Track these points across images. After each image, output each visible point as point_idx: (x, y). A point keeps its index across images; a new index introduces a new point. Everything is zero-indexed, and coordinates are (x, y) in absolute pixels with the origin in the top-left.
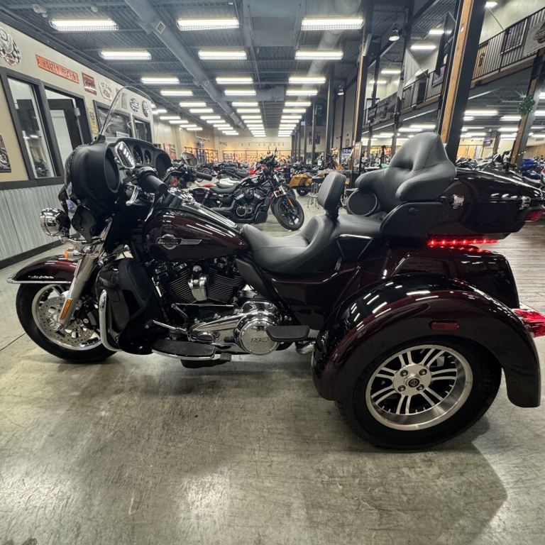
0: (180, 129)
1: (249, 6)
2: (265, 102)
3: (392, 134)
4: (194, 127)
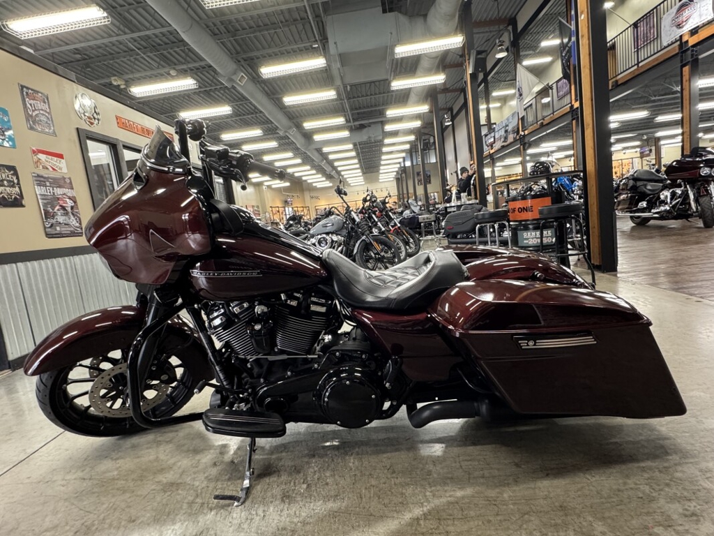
1: (335, 43)
2: (360, 143)
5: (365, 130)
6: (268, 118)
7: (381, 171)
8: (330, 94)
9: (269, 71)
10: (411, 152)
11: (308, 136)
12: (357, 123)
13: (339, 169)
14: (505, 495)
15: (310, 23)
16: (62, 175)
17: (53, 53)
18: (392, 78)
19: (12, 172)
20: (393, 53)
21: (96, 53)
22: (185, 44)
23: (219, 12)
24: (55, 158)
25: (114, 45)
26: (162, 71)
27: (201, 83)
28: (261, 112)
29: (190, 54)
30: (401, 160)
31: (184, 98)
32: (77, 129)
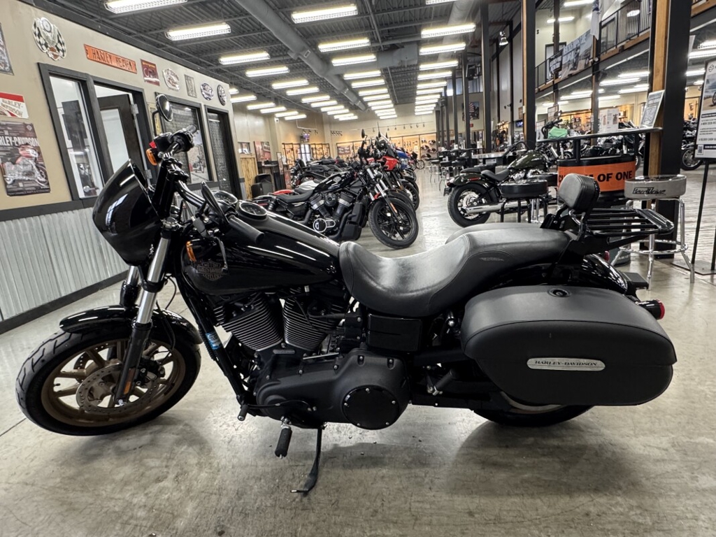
0: (276, 119)
2: (391, 69)
4: (294, 115)
5: (397, 52)
6: (273, 37)
7: (417, 103)
8: (350, 10)
11: (326, 58)
12: (387, 43)
13: (365, 99)
16: (23, 121)
24: (14, 102)
28: (264, 29)
30: (442, 90)
32: (38, 64)
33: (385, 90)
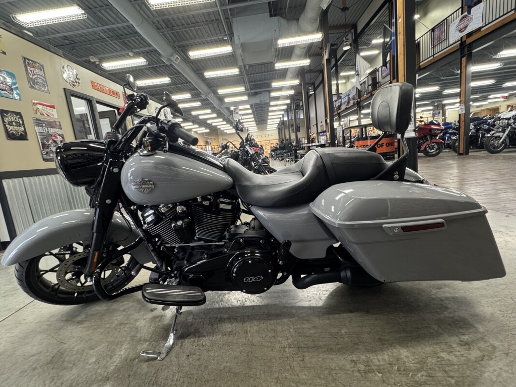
0: (193, 132)
1: (238, 36)
2: (255, 105)
3: (357, 117)
4: (203, 130)
5: (258, 96)
6: (194, 87)
7: (268, 123)
8: (235, 71)
9: (194, 54)
10: (287, 111)
11: (221, 99)
12: (253, 91)
13: (242, 121)
14: (343, 331)
15: (222, 23)
16: (53, 119)
17: (49, 39)
18: (276, 61)
19: (18, 116)
20: (276, 44)
21: (79, 40)
22: (139, 35)
23: (161, 13)
24: (49, 108)
25: (91, 34)
26: (123, 53)
27: (150, 62)
28: (190, 82)
29: (142, 41)
30: (281, 116)
31: (139, 71)
32: (64, 89)
33: (252, 116)
